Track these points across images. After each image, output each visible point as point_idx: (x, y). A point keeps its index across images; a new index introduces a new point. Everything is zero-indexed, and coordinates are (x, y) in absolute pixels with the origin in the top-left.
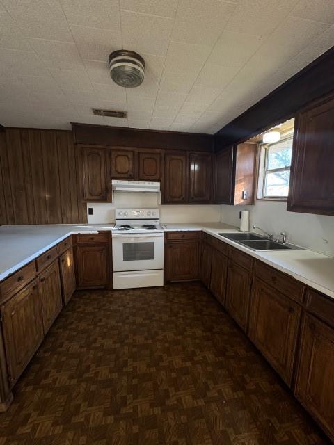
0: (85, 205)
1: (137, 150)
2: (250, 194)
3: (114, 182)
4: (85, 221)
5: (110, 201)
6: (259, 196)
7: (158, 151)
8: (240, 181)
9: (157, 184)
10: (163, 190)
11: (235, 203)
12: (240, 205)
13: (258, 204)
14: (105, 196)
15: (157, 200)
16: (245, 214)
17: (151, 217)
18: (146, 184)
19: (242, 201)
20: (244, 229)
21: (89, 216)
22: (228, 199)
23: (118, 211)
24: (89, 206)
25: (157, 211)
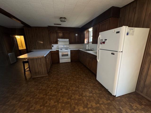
0: (51, 45)
1: (63, 32)
2: (88, 41)
3: (58, 39)
4: (52, 49)
5: (58, 44)
6: (90, 42)
7: (68, 32)
8: (86, 39)
9: (68, 39)
10: (69, 41)
11: (85, 43)
12: (86, 44)
13: (90, 43)
14: (56, 42)
15: (68, 43)
16: (87, 45)
17: (67, 47)
18: (66, 39)
19: (86, 43)
20: (87, 48)
21: (52, 47)
22: (84, 42)
23: (59, 46)
24: (52, 45)
25: (68, 46)
